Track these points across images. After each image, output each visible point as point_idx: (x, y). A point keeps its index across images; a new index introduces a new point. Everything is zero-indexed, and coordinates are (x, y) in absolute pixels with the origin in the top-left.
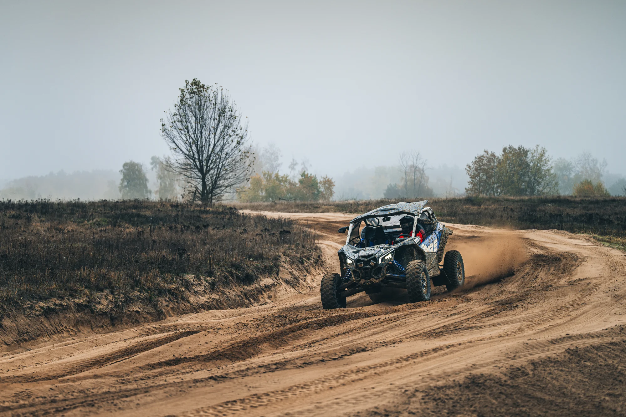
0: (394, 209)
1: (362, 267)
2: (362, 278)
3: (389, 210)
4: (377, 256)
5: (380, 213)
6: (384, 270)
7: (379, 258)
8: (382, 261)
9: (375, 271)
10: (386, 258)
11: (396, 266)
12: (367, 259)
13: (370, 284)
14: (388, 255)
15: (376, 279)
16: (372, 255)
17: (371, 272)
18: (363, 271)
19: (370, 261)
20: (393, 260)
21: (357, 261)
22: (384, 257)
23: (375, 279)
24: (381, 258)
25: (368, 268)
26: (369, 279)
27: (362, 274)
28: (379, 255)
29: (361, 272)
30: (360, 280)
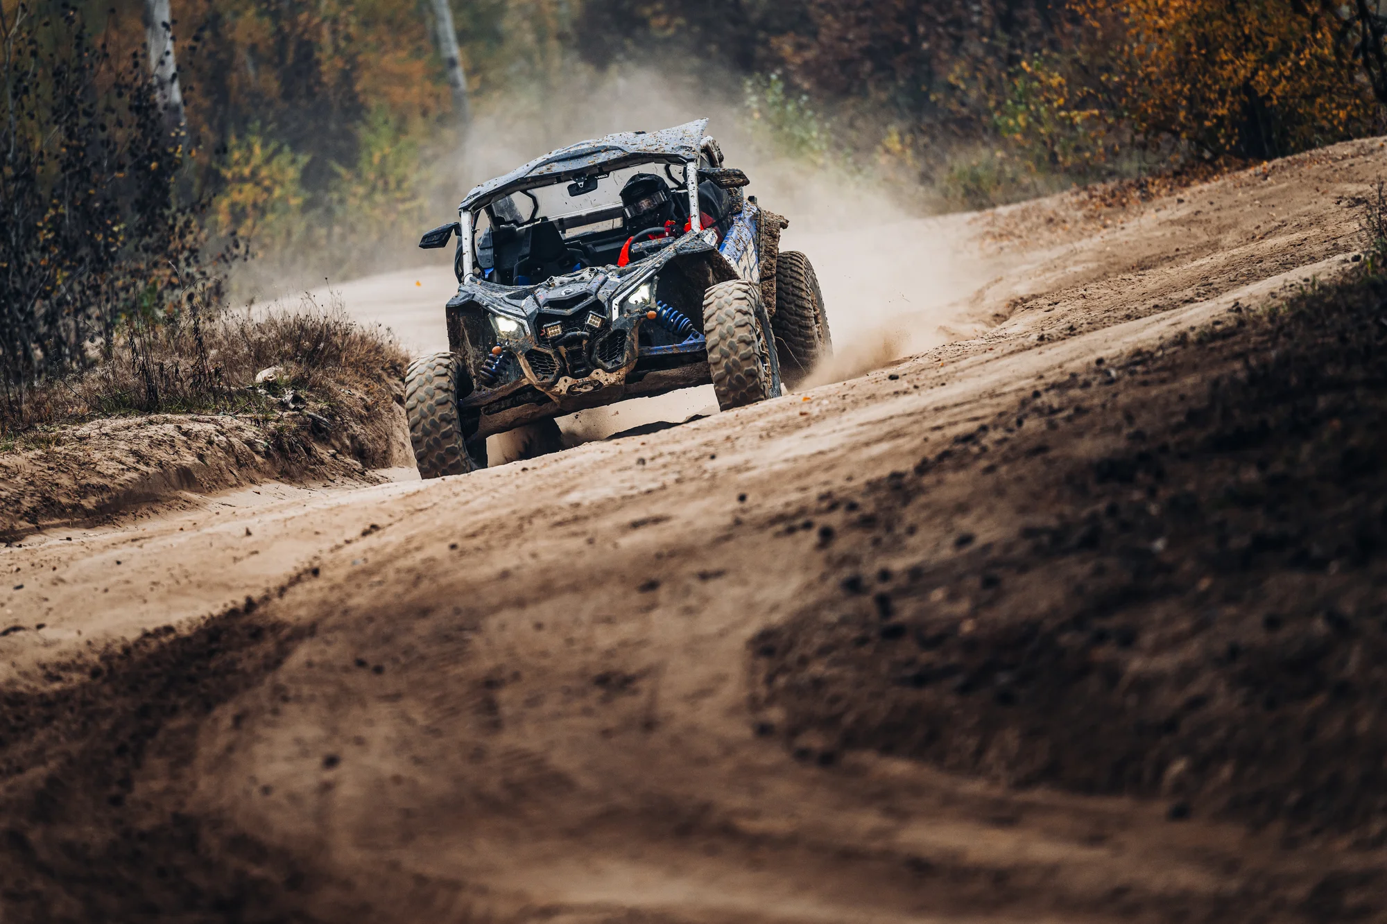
0: (607, 149)
1: (560, 337)
2: (563, 373)
3: (588, 154)
4: (602, 296)
5: (558, 168)
6: (632, 337)
7: (610, 301)
8: (621, 312)
9: (602, 345)
10: (632, 300)
11: (666, 319)
12: (569, 312)
13: (590, 388)
14: (636, 289)
15: (611, 371)
16: (584, 296)
17: (590, 350)
18: (563, 349)
19: (583, 313)
20: (653, 304)
21: (539, 320)
22: (626, 299)
23: (606, 370)
24: (616, 301)
25: (578, 340)
26: (587, 374)
27: (561, 358)
28: (610, 291)
29: (558, 354)
30: (556, 381)
